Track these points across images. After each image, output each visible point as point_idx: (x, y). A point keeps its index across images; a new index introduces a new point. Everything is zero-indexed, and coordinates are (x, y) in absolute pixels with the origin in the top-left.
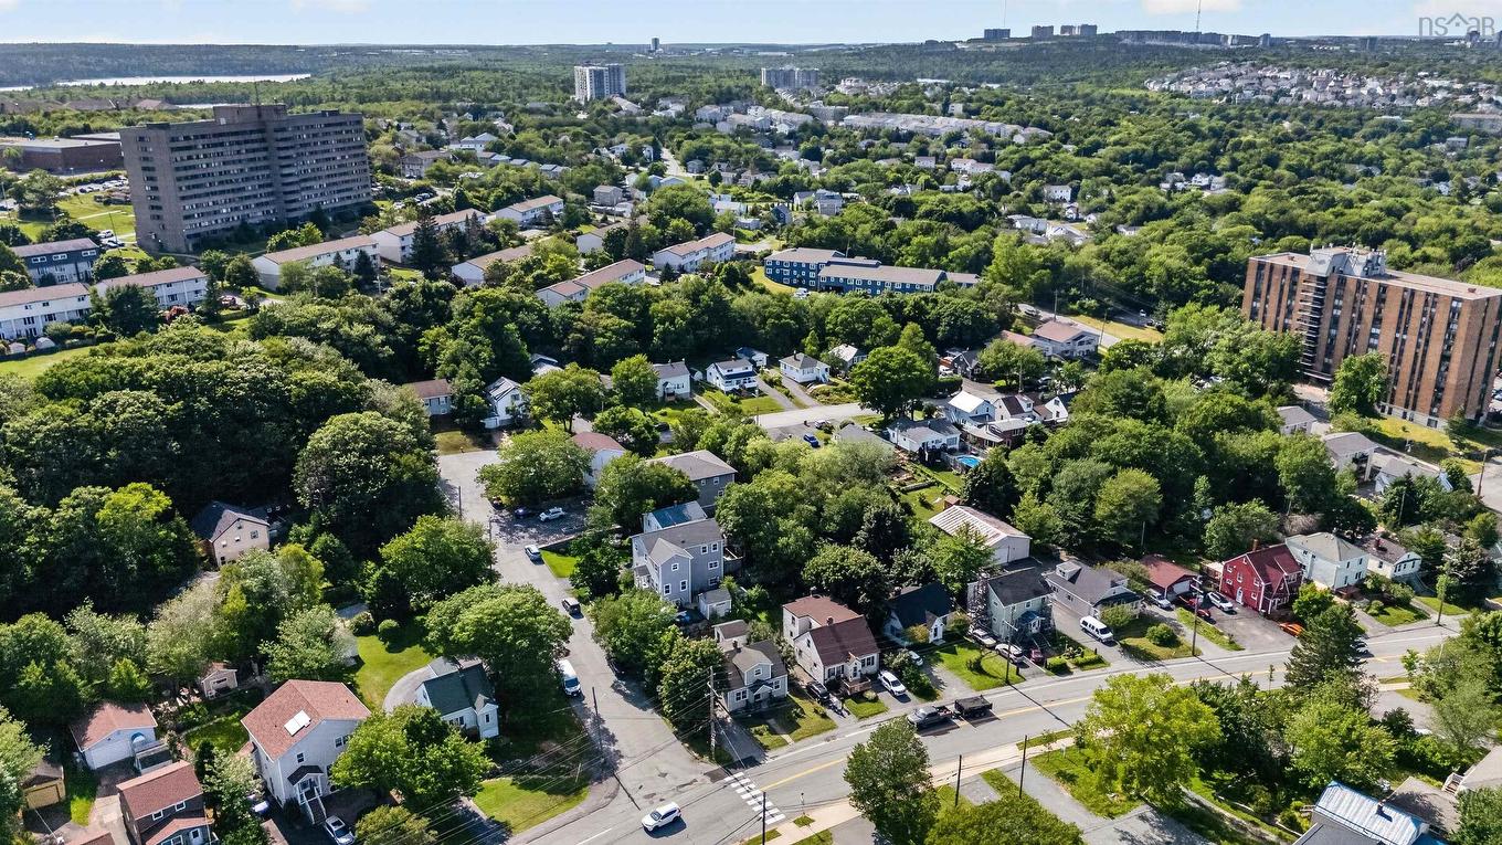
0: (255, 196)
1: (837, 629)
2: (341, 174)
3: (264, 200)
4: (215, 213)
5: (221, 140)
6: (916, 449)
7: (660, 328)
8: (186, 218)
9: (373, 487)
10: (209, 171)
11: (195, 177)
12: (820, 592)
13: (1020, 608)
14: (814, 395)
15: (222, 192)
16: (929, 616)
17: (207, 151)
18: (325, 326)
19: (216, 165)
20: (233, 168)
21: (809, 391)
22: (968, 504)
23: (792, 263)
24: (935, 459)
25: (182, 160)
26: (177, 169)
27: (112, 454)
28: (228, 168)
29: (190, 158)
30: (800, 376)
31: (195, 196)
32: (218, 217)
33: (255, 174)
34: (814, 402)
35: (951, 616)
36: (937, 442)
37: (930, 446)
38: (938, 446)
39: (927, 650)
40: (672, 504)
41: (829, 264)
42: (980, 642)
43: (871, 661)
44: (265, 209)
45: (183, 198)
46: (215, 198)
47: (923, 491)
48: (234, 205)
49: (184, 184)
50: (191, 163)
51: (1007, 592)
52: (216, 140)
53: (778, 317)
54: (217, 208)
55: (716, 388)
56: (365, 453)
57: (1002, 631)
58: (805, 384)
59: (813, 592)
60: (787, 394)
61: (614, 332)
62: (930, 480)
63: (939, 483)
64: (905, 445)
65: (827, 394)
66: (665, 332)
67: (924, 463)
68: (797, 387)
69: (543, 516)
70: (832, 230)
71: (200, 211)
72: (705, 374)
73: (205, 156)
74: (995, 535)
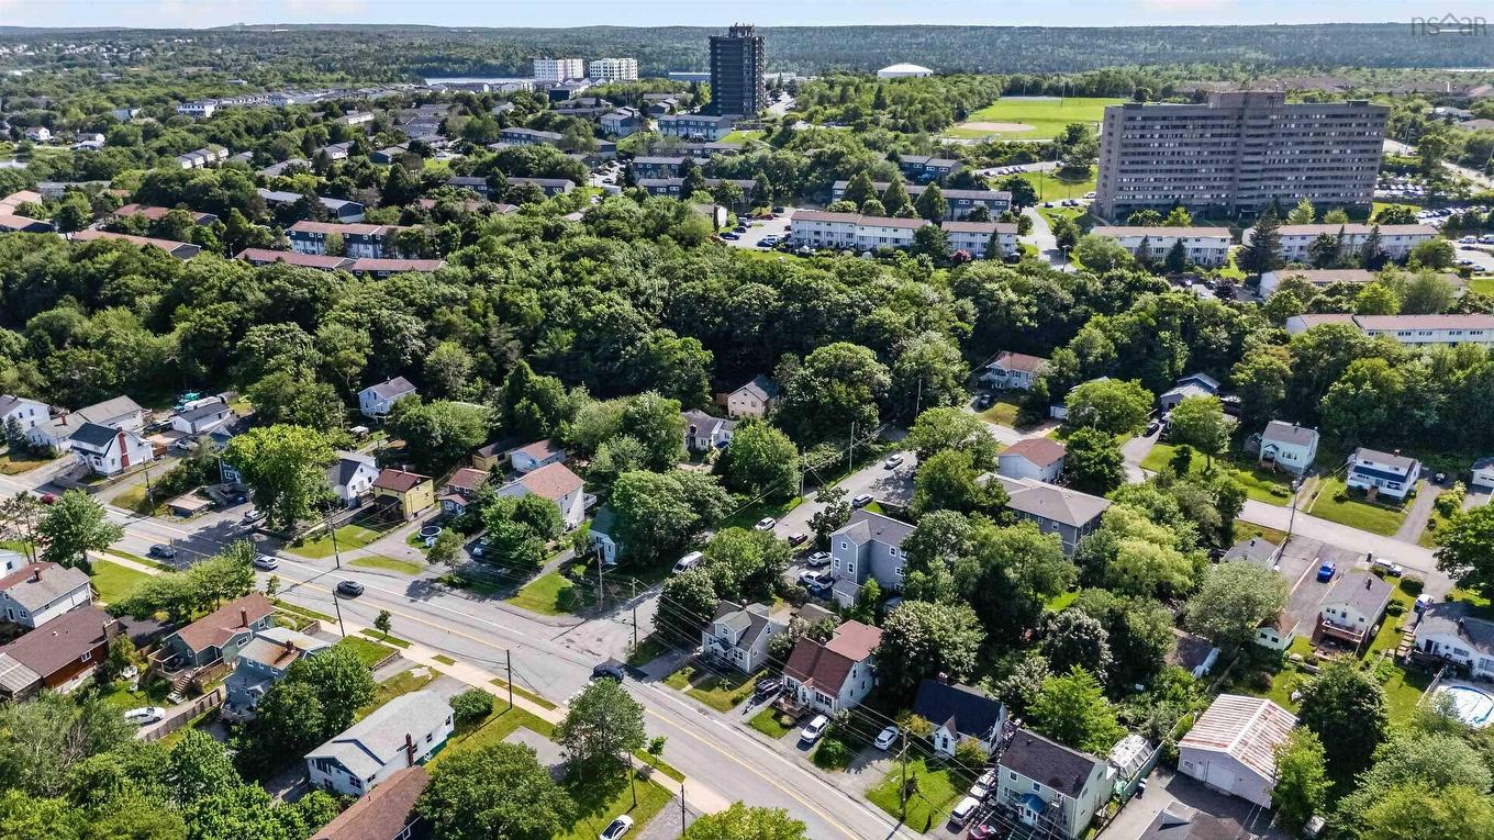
2: (1332, 169)
3: (1216, 184)
5: (1184, 123)
10: (1161, 150)
11: (1145, 154)
15: (1170, 171)
16: (951, 722)
17: (1165, 132)
18: (989, 286)
19: (1171, 145)
20: (1190, 151)
25: (1133, 137)
26: (1126, 146)
28: (1184, 149)
29: (1142, 136)
31: (1136, 171)
33: (1215, 157)
35: (968, 740)
36: (1458, 651)
37: (1443, 651)
38: (1458, 658)
44: (1215, 193)
45: (1122, 171)
46: (1159, 176)
49: (1127, 160)
50: (1142, 141)
52: (1178, 123)
60: (1431, 523)
71: (1138, 185)
73: (1161, 136)
74: (1217, 745)
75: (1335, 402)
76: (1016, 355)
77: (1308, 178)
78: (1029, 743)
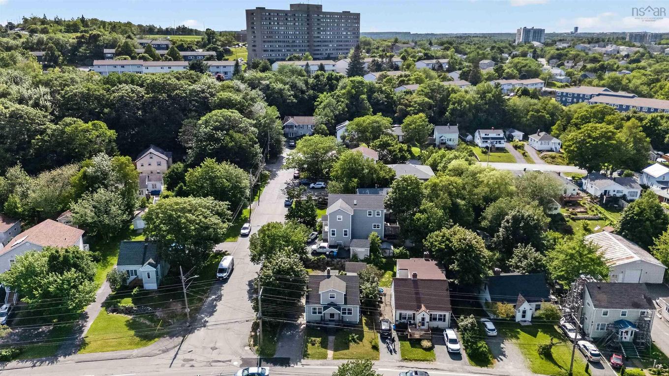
0: (300, 46)
1: (419, 283)
3: (303, 48)
4: (279, 51)
5: (286, 17)
6: (598, 194)
7: (451, 106)
8: (265, 51)
9: (212, 146)
10: (279, 30)
12: (431, 257)
13: (615, 314)
14: (543, 158)
15: (284, 42)
16: (521, 297)
17: (279, 21)
18: (264, 82)
19: (283, 28)
20: (291, 32)
21: (542, 155)
22: (619, 233)
23: (573, 94)
24: (611, 203)
25: (266, 24)
27: (106, 110)
28: (288, 30)
29: (270, 23)
30: (538, 146)
31: (270, 42)
32: (280, 53)
33: (301, 35)
34: (542, 161)
35: (545, 305)
36: (618, 192)
37: (612, 194)
38: (618, 195)
39: (508, 327)
40: (374, 187)
41: (599, 95)
42: (566, 334)
43: (442, 319)
45: (264, 42)
47: (589, 222)
48: (288, 48)
49: (265, 35)
50: (270, 26)
51: (603, 297)
52: (284, 17)
53: (538, 111)
54: (280, 49)
55: (477, 145)
56: (216, 129)
57: (592, 331)
58: (540, 151)
59: (426, 256)
60: (524, 154)
61: (419, 104)
62: (601, 216)
63: (606, 218)
64: (591, 191)
65: (553, 158)
66: (453, 110)
67: (602, 205)
68: (534, 152)
69: (312, 185)
70: (613, 81)
71: (272, 48)
72: (474, 136)
73: (278, 24)
74: (627, 258)
75: (451, 114)
76: (295, 117)
77: (337, 45)
78: (599, 288)
